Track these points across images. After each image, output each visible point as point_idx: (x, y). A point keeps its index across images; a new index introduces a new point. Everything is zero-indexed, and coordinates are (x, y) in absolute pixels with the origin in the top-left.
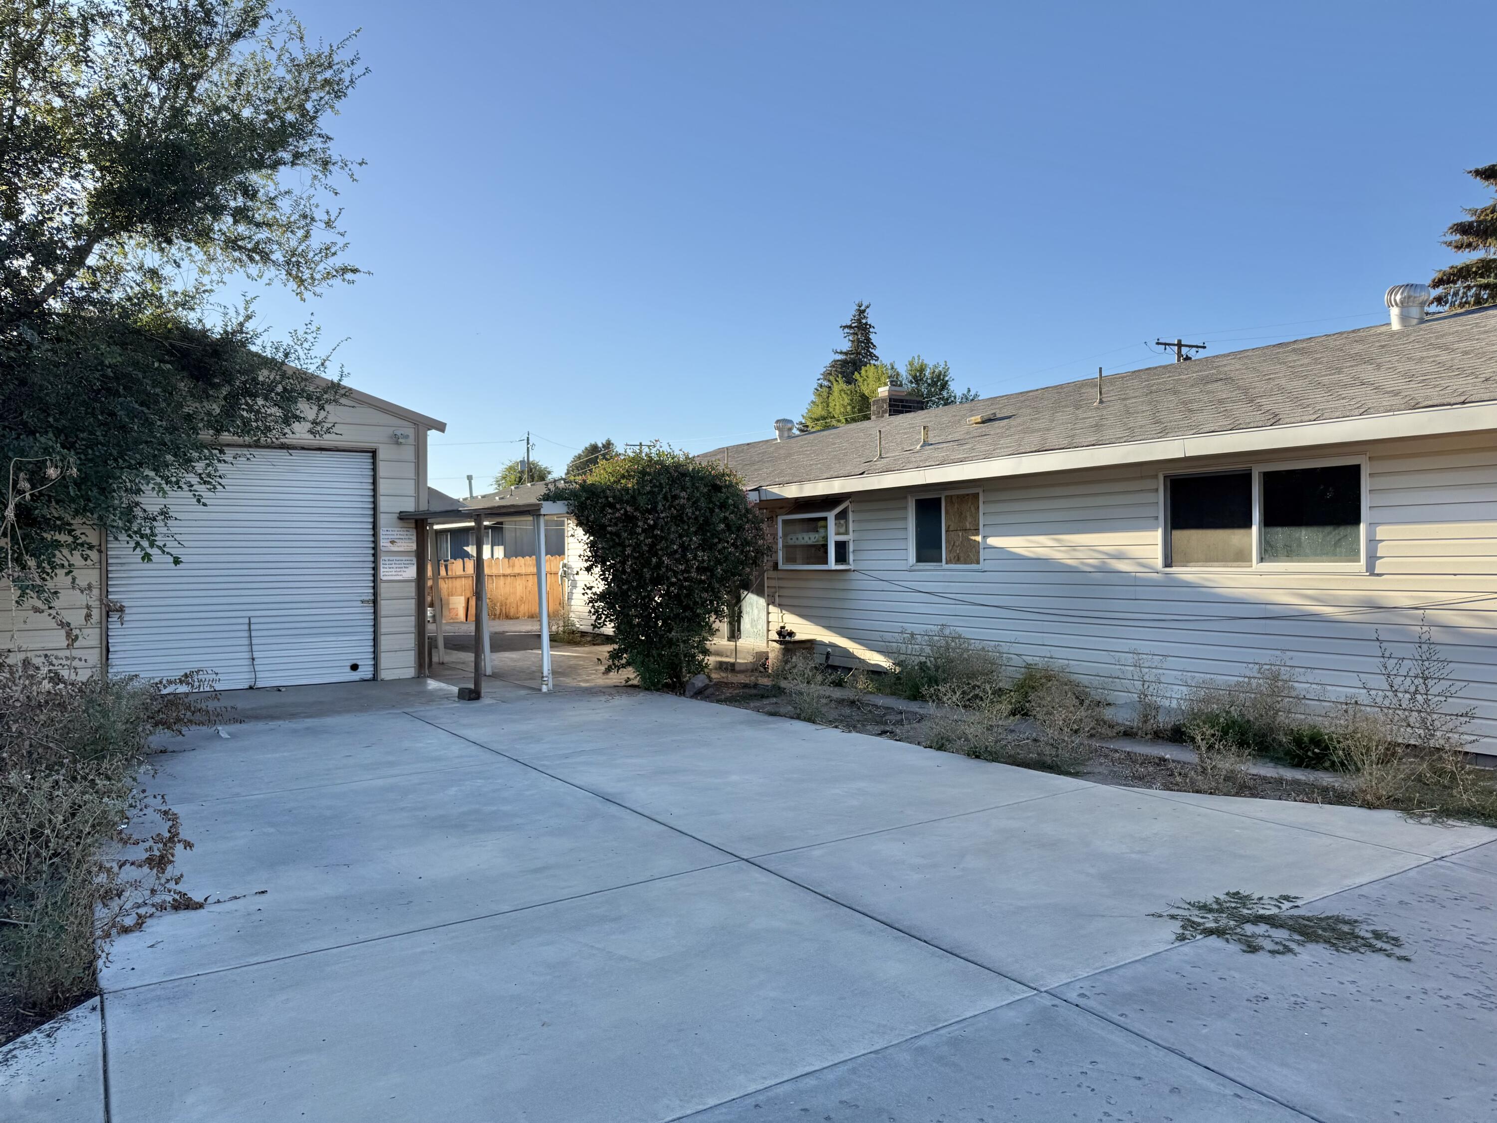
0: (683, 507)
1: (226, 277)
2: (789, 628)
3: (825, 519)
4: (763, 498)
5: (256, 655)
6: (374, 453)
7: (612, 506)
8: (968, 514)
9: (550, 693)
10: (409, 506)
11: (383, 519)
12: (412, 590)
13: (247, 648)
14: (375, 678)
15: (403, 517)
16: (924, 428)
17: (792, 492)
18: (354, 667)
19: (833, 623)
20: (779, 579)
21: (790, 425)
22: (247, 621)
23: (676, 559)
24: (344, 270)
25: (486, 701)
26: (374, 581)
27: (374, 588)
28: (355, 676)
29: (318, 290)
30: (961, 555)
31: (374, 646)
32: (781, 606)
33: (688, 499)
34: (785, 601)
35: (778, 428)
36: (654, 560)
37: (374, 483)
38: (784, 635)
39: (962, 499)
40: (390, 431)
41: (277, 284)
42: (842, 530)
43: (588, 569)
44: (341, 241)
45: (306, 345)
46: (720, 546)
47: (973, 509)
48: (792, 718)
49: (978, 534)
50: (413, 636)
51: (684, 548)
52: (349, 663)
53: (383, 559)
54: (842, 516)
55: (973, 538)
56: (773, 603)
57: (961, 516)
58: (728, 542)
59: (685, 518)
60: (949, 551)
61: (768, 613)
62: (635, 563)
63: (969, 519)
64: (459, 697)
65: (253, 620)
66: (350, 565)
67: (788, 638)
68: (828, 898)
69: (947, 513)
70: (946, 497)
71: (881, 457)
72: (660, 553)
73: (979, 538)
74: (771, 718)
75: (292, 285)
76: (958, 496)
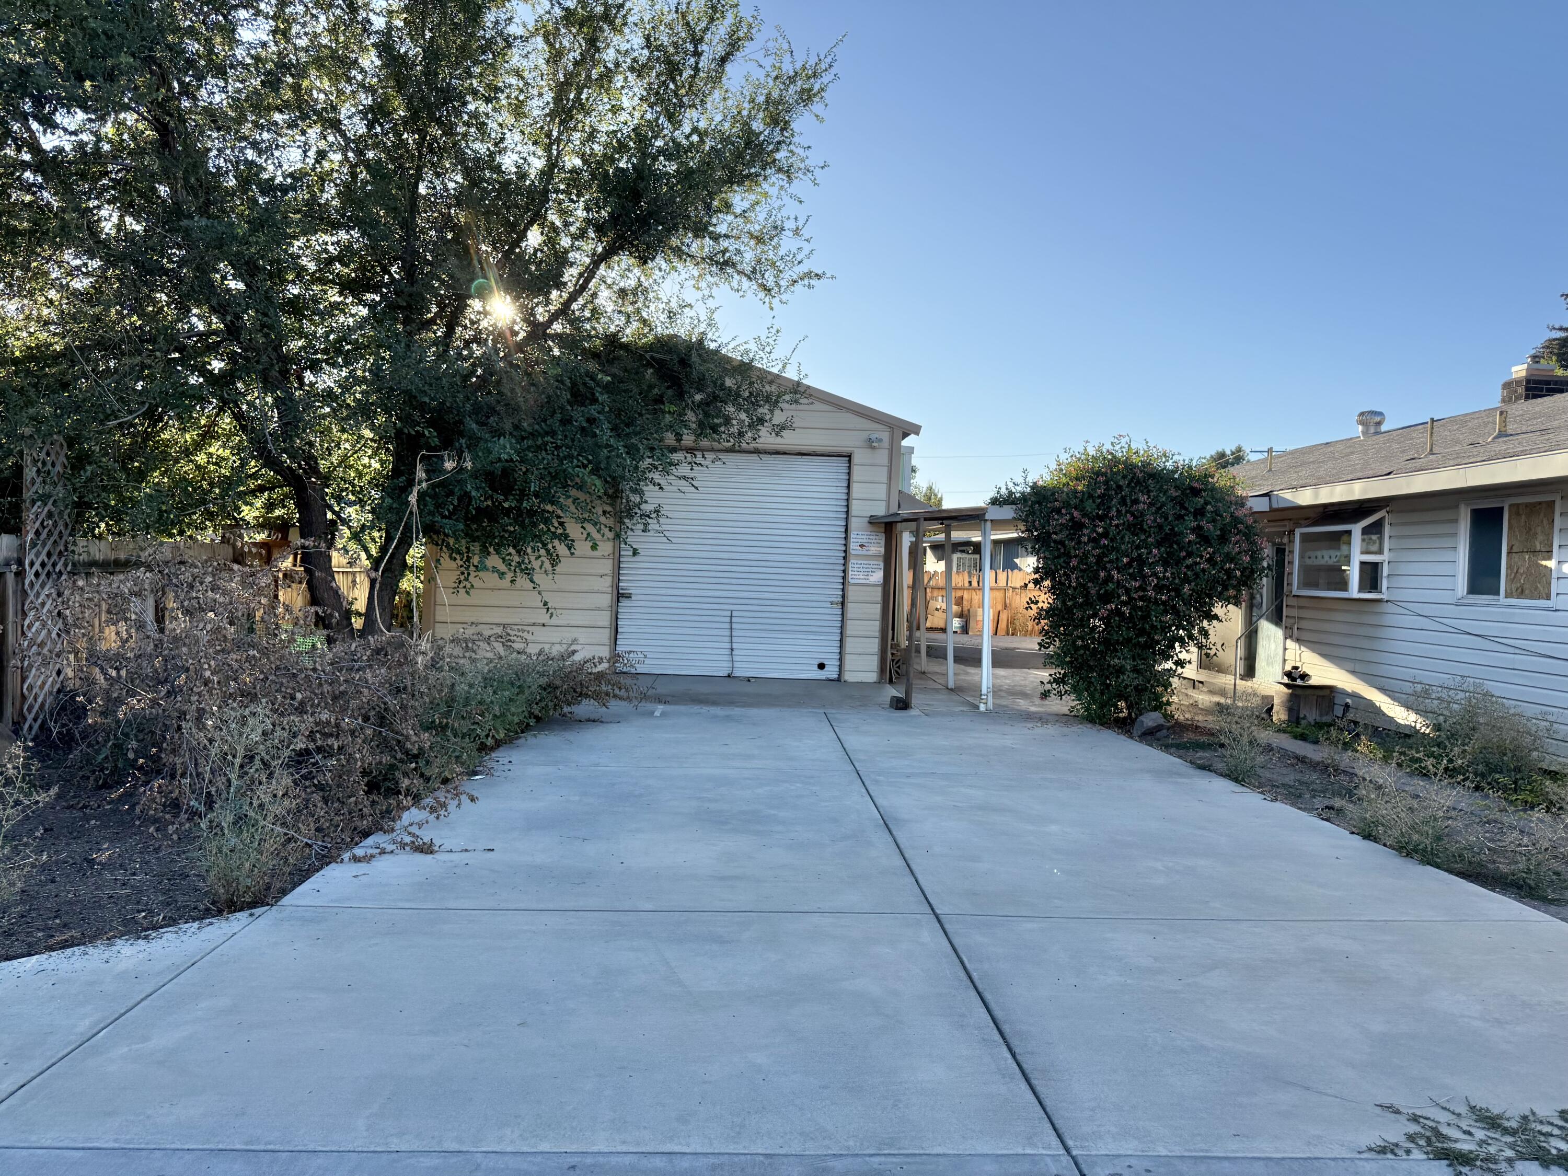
0: (1142, 514)
1: (715, 290)
2: (1305, 669)
3: (1349, 533)
4: (1275, 506)
5: (735, 646)
6: (849, 456)
7: (1058, 511)
8: (1539, 530)
9: (988, 713)
10: (880, 510)
11: (854, 523)
12: (878, 594)
13: (728, 639)
14: (839, 680)
15: (873, 521)
16: (1501, 413)
17: (1305, 498)
18: (821, 666)
19: (1358, 668)
20: (1300, 607)
21: (1378, 419)
22: (729, 613)
23: (1129, 574)
24: (809, 275)
25: (913, 712)
26: (843, 584)
27: (843, 590)
28: (822, 675)
29: (784, 297)
30: (1527, 586)
31: (841, 647)
32: (1298, 641)
33: (1151, 504)
34: (1305, 636)
35: (1361, 422)
36: (1102, 574)
37: (848, 487)
38: (1295, 678)
39: (1532, 509)
40: (865, 435)
41: (749, 294)
42: (1375, 548)
43: (1036, 582)
44: (807, 247)
45: (768, 349)
46: (1190, 561)
47: (1545, 522)
48: (1221, 775)
49: (1550, 558)
50: (877, 641)
51: (1141, 561)
52: (817, 662)
53: (852, 562)
54: (1375, 529)
55: (1544, 563)
56: (1291, 637)
57: (1529, 532)
58: (1201, 557)
59: (1145, 527)
60: (1511, 580)
61: (1285, 649)
62: (1082, 577)
63: (1540, 537)
64: (891, 706)
65: (734, 614)
66: (822, 566)
67: (1299, 682)
68: (970, 977)
69: (1510, 527)
70: (1510, 506)
71: (1431, 452)
72: (1108, 566)
73: (1551, 564)
74: (1198, 772)
75: (762, 295)
76: (1527, 505)
